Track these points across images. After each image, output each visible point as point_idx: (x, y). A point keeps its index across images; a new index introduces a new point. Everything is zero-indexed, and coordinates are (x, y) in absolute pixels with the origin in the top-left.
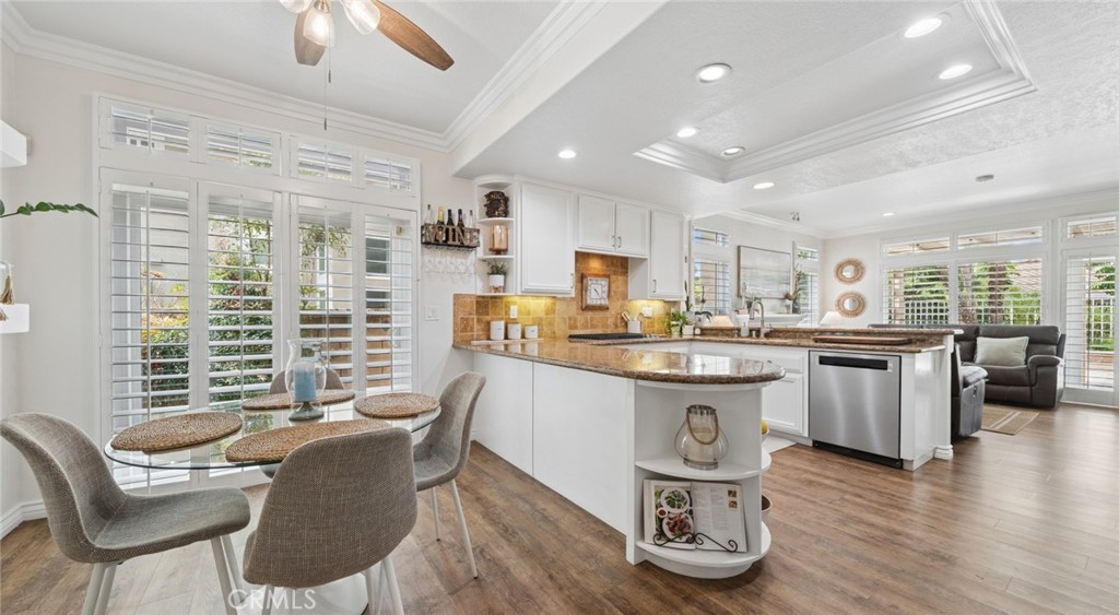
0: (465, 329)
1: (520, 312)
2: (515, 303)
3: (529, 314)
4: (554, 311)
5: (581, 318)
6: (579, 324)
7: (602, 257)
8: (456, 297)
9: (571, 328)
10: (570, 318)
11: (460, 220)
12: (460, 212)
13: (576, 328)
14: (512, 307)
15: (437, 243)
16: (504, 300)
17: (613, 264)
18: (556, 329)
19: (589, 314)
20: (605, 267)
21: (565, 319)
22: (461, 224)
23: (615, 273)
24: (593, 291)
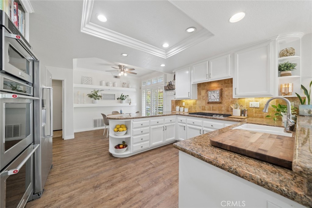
0: (173, 108)
1: (185, 104)
2: (184, 102)
3: (188, 105)
4: (196, 104)
5: (207, 107)
6: (206, 109)
7: (218, 81)
8: (172, 101)
9: (203, 110)
10: (202, 106)
11: (171, 83)
12: (171, 82)
13: (205, 110)
14: (183, 103)
15: (167, 90)
16: (181, 101)
17: (225, 83)
18: (197, 110)
19: (211, 105)
20: (220, 85)
21: (200, 107)
22: (171, 84)
23: (227, 87)
24: (212, 96)
